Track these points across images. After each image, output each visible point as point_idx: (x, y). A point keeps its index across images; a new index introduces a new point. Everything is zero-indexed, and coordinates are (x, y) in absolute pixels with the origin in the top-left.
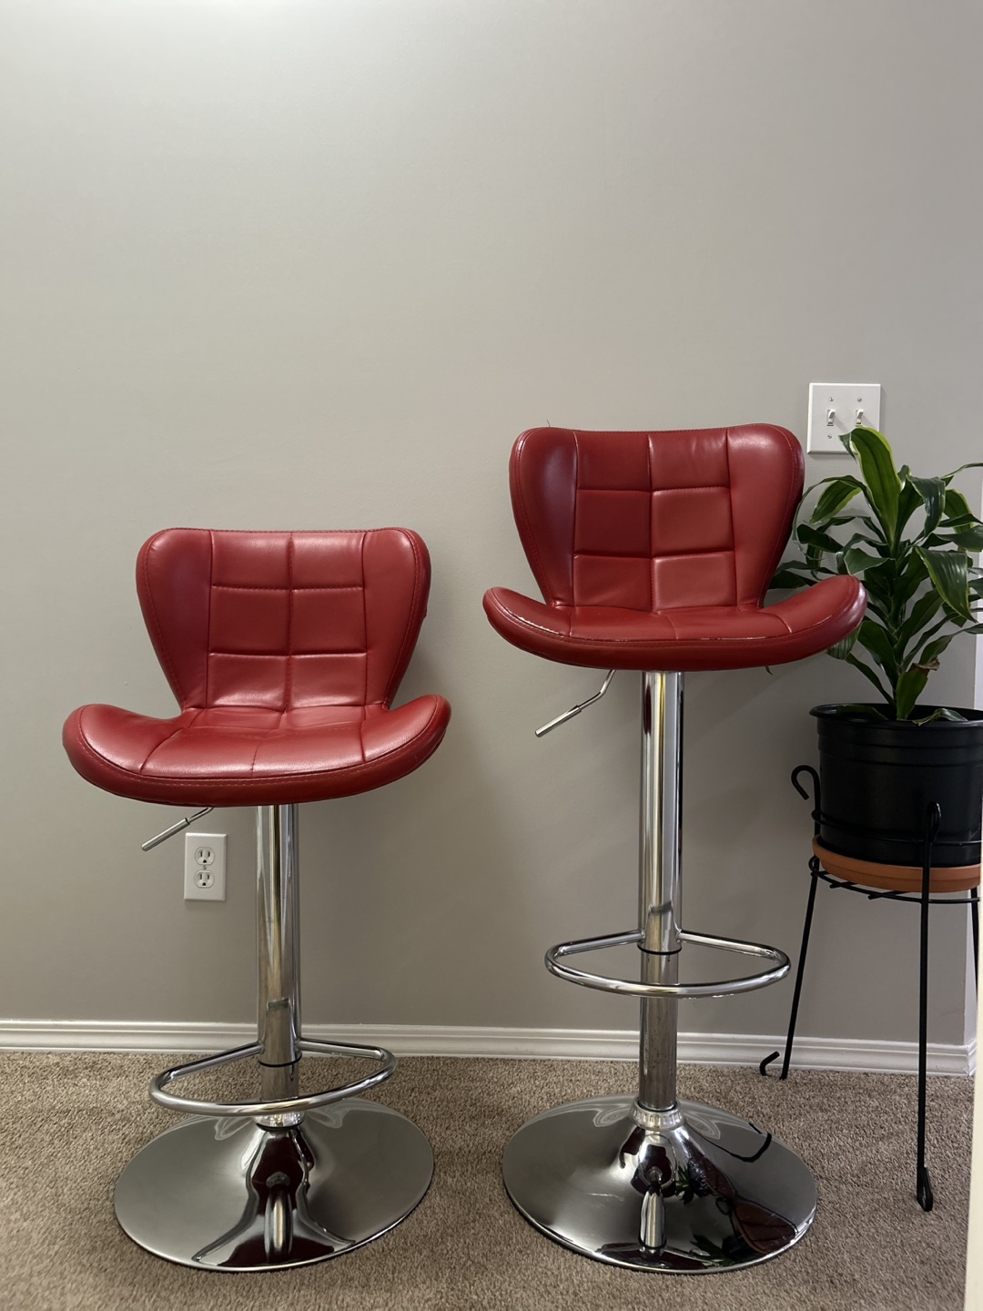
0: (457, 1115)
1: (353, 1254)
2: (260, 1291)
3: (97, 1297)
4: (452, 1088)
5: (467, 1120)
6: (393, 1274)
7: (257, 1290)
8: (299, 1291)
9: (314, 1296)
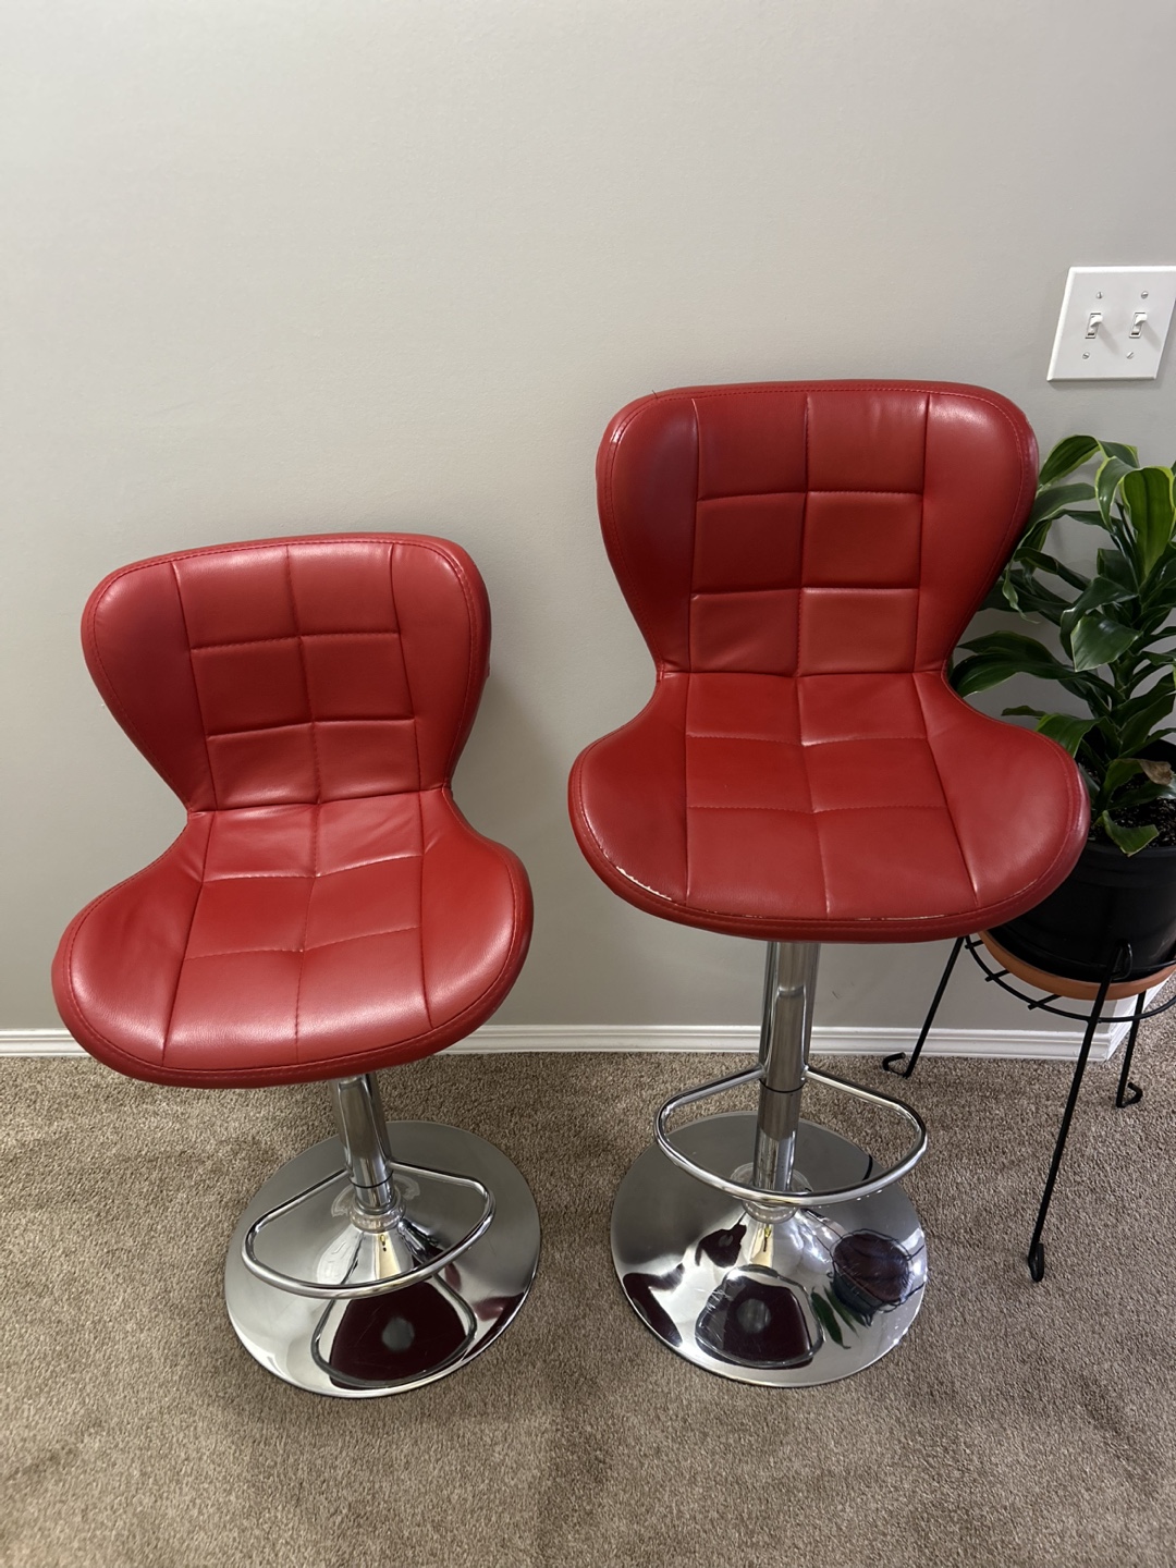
0: (560, 1152)
1: (469, 1369)
2: (384, 1425)
3: (230, 1440)
4: (553, 1107)
5: (572, 1160)
6: (509, 1395)
7: (380, 1424)
8: (421, 1423)
9: (436, 1431)
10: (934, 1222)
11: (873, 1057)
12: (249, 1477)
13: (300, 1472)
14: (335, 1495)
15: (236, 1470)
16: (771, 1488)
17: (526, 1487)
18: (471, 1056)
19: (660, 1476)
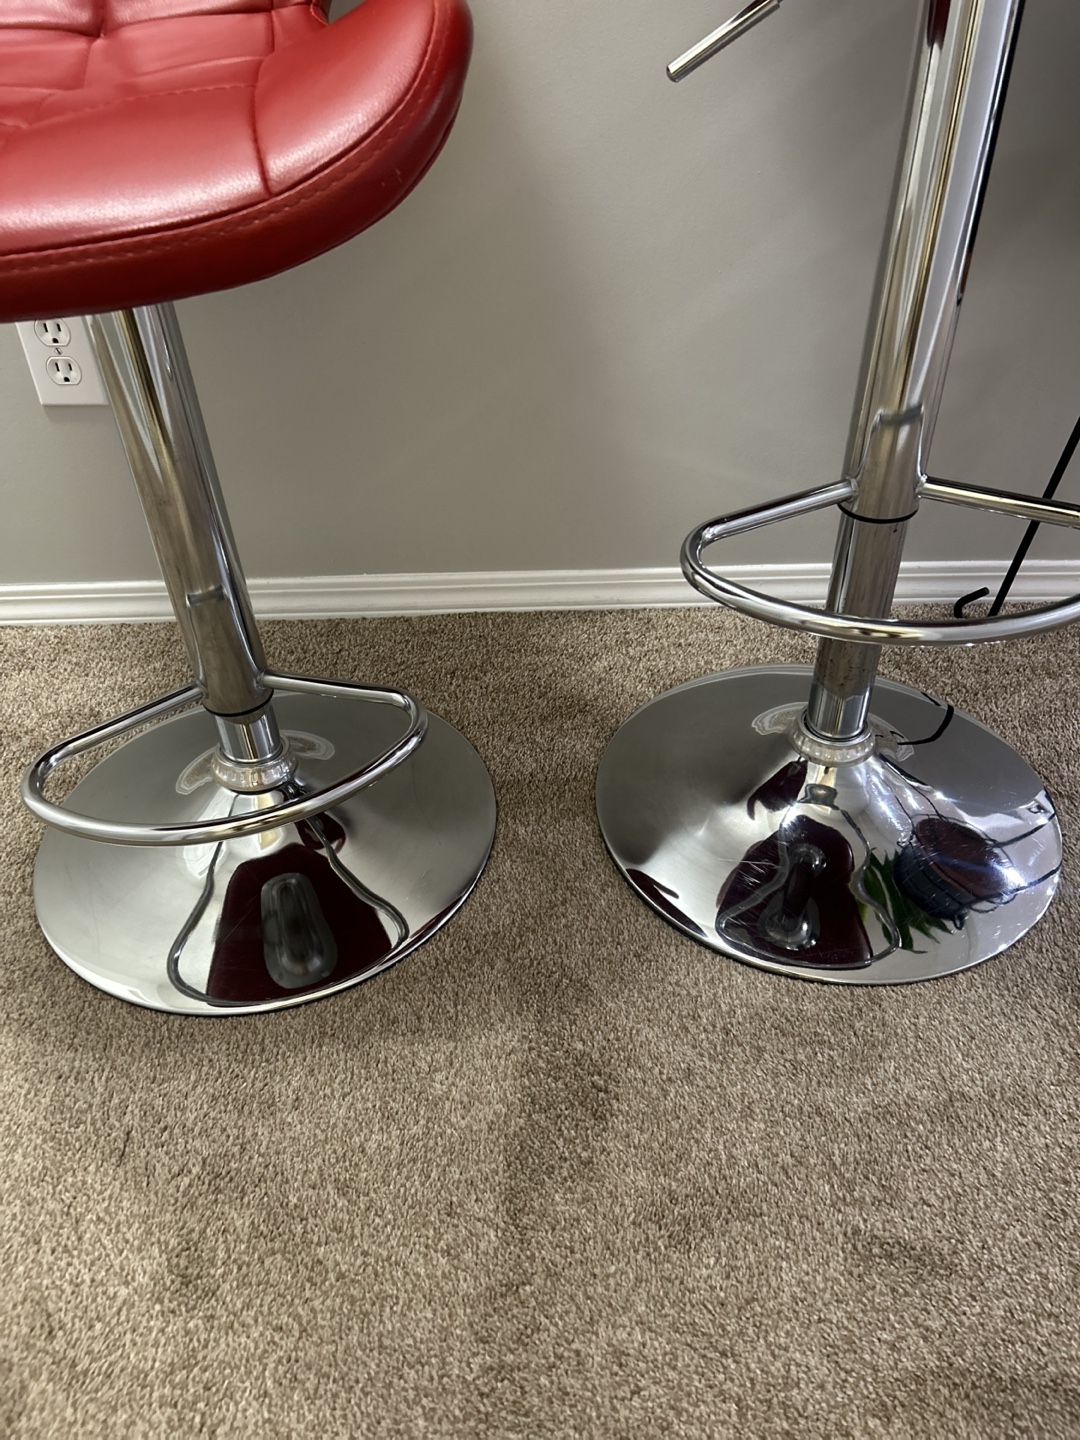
0: (521, 715)
1: (393, 973)
2: (263, 1050)
3: (21, 1076)
4: (509, 668)
5: (537, 724)
6: (456, 1006)
7: (257, 1048)
8: (320, 1046)
9: (342, 1055)
10: (1058, 780)
11: (938, 605)
12: (47, 1126)
13: (128, 1117)
14: (180, 1148)
15: (27, 1117)
16: (873, 1119)
17: (485, 1127)
18: (395, 619)
19: (694, 1108)
